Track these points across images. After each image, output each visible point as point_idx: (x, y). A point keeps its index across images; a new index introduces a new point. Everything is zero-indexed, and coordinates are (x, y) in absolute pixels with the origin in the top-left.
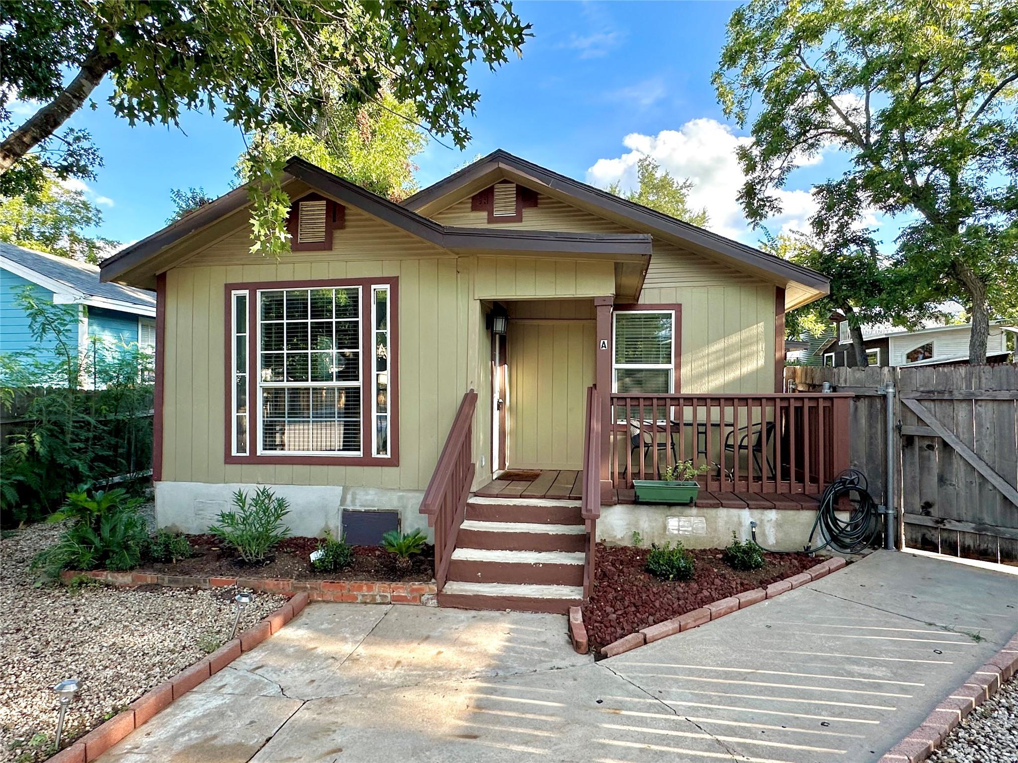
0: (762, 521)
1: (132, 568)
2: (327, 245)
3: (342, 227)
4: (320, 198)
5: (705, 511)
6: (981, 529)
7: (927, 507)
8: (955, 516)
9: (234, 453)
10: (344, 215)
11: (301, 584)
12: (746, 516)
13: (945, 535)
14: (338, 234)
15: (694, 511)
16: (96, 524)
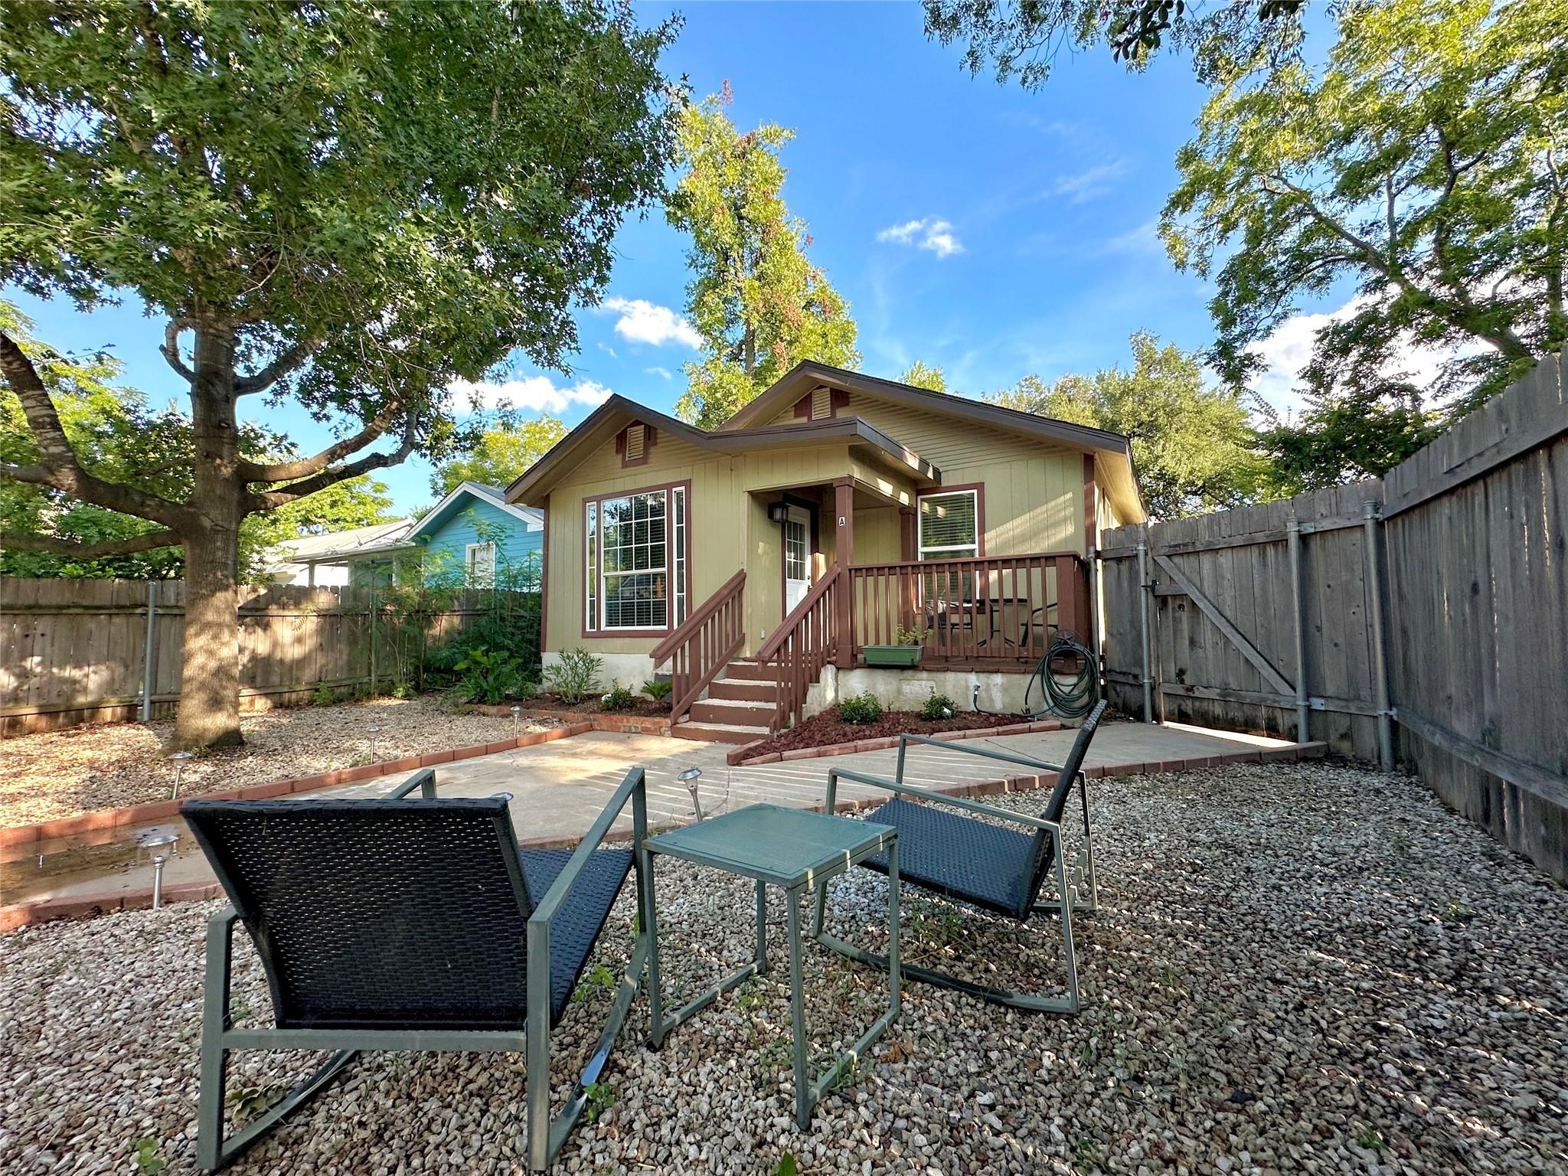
0: (988, 685)
1: (499, 704)
2: (644, 460)
4: (639, 425)
5: (934, 675)
6: (1225, 694)
7: (1181, 673)
8: (1205, 684)
9: (588, 629)
10: (656, 434)
11: (589, 717)
12: (973, 679)
13: (1197, 704)
14: (652, 450)
15: (924, 675)
16: (485, 674)
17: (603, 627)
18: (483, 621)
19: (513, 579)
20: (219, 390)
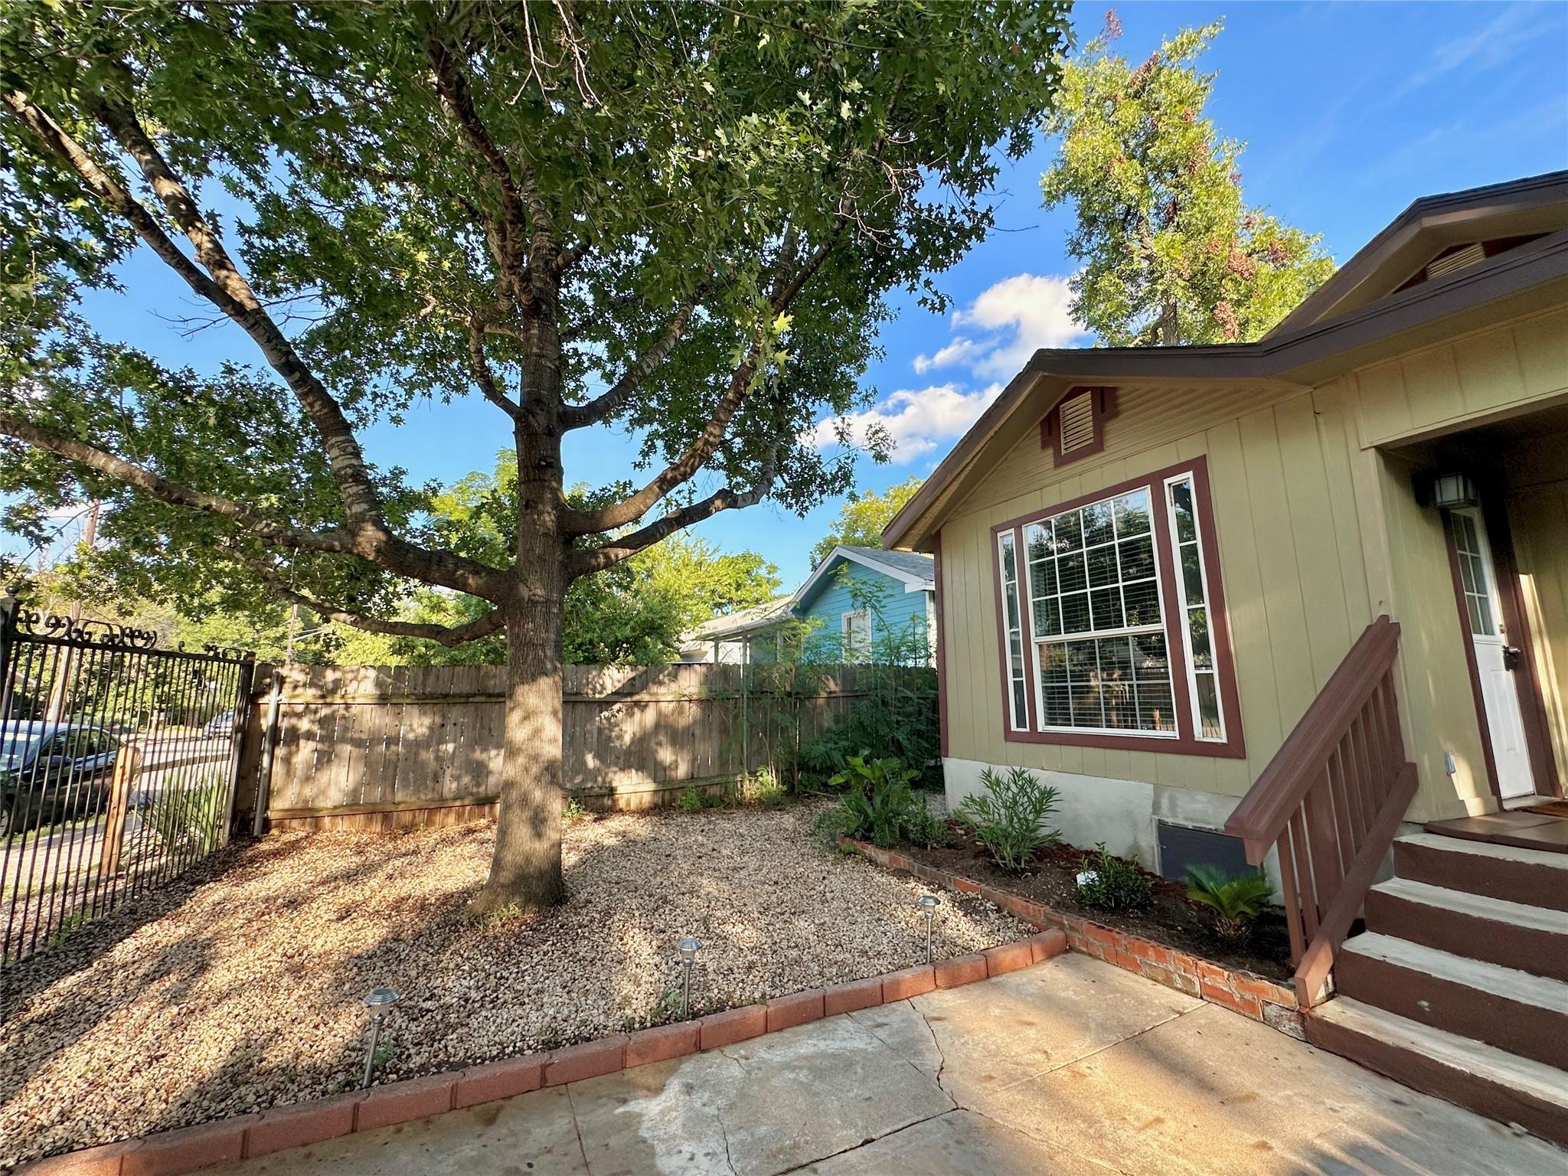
1: (891, 847)
2: (1097, 446)
3: (1115, 415)
4: (1083, 390)
9: (1014, 727)
10: (1116, 398)
11: (1056, 917)
14: (1111, 427)
16: (870, 792)
17: (1041, 726)
18: (864, 703)
19: (894, 651)
20: (539, 422)
